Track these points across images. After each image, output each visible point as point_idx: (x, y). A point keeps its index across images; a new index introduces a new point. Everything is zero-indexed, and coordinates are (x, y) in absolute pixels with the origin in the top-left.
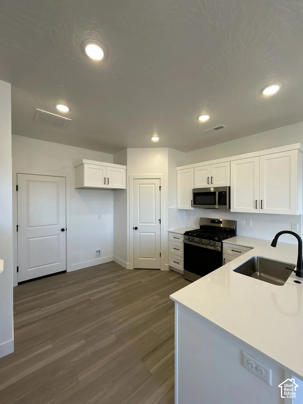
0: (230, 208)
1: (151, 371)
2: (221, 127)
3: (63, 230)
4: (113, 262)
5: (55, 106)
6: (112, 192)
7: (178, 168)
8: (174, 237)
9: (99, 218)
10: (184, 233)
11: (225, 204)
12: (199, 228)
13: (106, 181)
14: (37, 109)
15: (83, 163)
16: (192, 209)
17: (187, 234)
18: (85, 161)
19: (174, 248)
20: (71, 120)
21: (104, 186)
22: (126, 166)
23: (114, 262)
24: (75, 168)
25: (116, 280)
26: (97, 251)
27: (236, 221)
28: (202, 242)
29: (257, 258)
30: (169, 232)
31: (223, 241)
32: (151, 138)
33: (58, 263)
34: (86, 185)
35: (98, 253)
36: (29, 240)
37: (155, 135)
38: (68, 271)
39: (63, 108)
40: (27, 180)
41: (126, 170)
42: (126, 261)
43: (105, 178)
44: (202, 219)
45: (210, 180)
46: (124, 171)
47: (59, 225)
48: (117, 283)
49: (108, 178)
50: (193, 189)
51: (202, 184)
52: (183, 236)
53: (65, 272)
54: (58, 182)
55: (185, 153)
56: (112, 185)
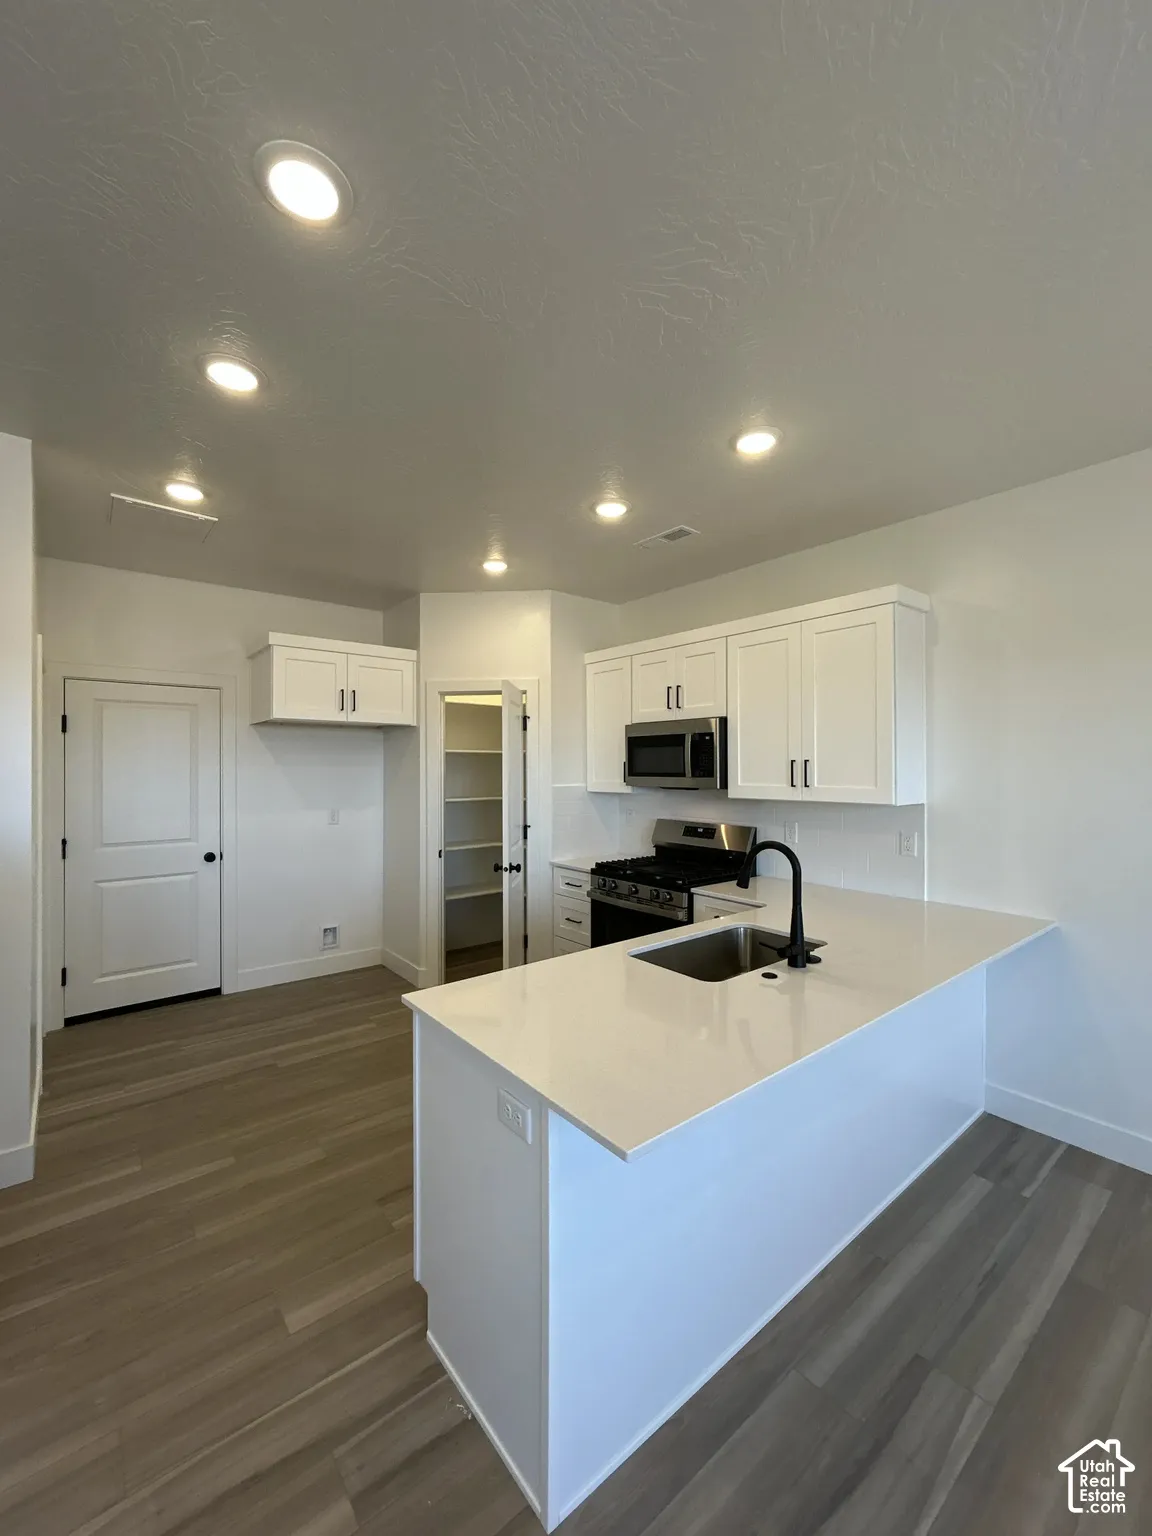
0: (725, 785)
1: (394, 1224)
2: (681, 533)
3: (210, 857)
4: (382, 967)
5: (161, 486)
6: (380, 735)
7: (589, 657)
8: (568, 884)
9: (334, 819)
10: (592, 869)
11: (711, 774)
12: (652, 852)
13: (348, 699)
14: (113, 495)
15: (270, 646)
16: (628, 790)
17: (602, 870)
18: (274, 638)
19: (568, 919)
20: (216, 519)
21: (341, 718)
22: (415, 651)
23: (384, 967)
24: (251, 657)
25: (371, 1018)
26: (325, 930)
27: (756, 829)
28: (639, 895)
29: (745, 929)
30: (554, 866)
31: (693, 890)
32: (481, 563)
33: (194, 964)
34: (279, 712)
35: (330, 938)
36: (102, 888)
37: (496, 555)
38: (225, 991)
39: (184, 493)
40: (97, 700)
41: (418, 662)
42: (419, 965)
43: (342, 691)
44: (661, 823)
45: (674, 696)
46: (409, 669)
47: (197, 842)
48: (373, 1025)
49: (354, 691)
50: (626, 726)
51: (653, 711)
52: (588, 878)
53: (217, 992)
54: (195, 705)
55: (617, 606)
56: (368, 713)
